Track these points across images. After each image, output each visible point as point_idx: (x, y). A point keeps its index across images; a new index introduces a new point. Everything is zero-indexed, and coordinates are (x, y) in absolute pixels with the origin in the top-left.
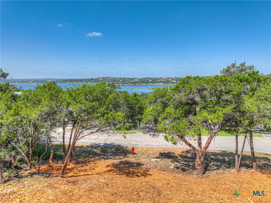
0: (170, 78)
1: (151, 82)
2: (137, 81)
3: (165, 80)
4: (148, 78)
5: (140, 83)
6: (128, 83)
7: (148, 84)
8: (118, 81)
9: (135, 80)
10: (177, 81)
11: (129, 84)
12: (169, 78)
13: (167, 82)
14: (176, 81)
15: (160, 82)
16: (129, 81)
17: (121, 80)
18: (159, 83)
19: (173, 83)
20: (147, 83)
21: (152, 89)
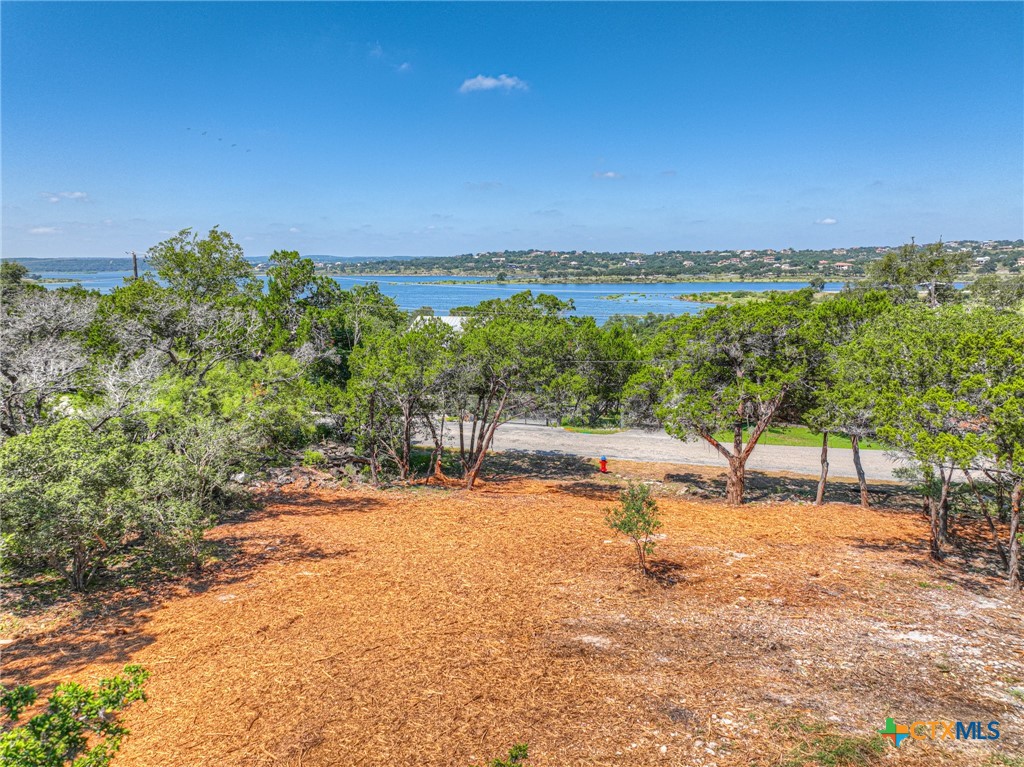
0: (767, 255)
1: (690, 271)
2: (636, 264)
3: (746, 259)
4: (678, 252)
5: (646, 274)
6: (602, 273)
7: (679, 276)
8: (564, 265)
9: (627, 260)
10: (796, 265)
11: (602, 277)
12: (764, 253)
13: (755, 271)
14: (791, 266)
15: (726, 269)
16: (606, 266)
17: (573, 263)
18: (723, 274)
19: (779, 272)
20: (675, 275)
21: (691, 298)
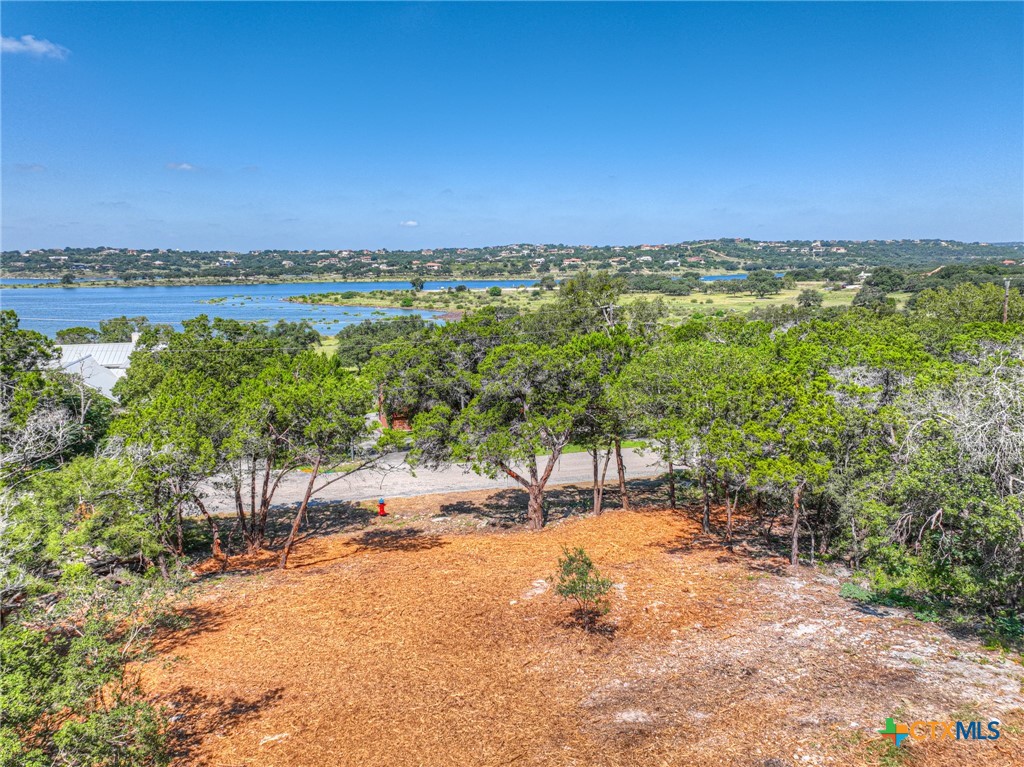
0: (364, 255)
1: (290, 271)
2: (231, 264)
3: (344, 259)
4: (275, 251)
5: (246, 275)
6: (195, 274)
7: (281, 277)
8: (147, 265)
9: (221, 259)
10: (393, 265)
11: (197, 278)
12: (360, 253)
13: (356, 271)
14: (388, 266)
15: (329, 269)
16: (197, 266)
17: (157, 262)
18: (325, 274)
19: (378, 272)
20: (277, 275)
21: (301, 300)
